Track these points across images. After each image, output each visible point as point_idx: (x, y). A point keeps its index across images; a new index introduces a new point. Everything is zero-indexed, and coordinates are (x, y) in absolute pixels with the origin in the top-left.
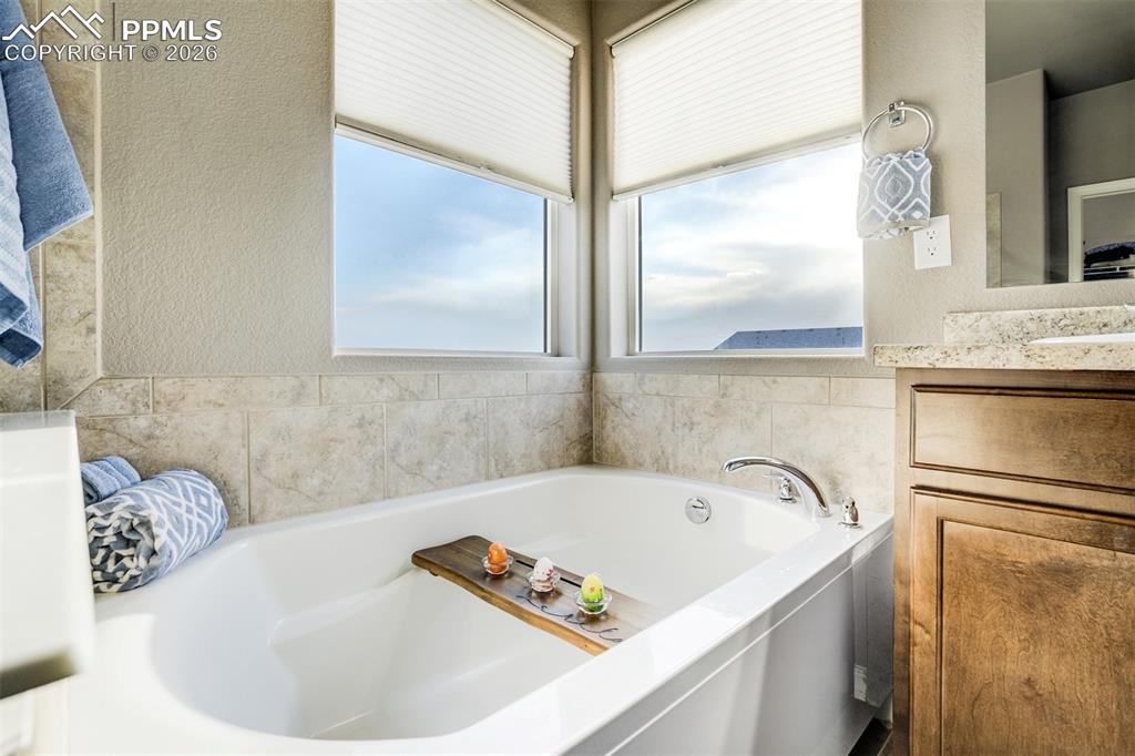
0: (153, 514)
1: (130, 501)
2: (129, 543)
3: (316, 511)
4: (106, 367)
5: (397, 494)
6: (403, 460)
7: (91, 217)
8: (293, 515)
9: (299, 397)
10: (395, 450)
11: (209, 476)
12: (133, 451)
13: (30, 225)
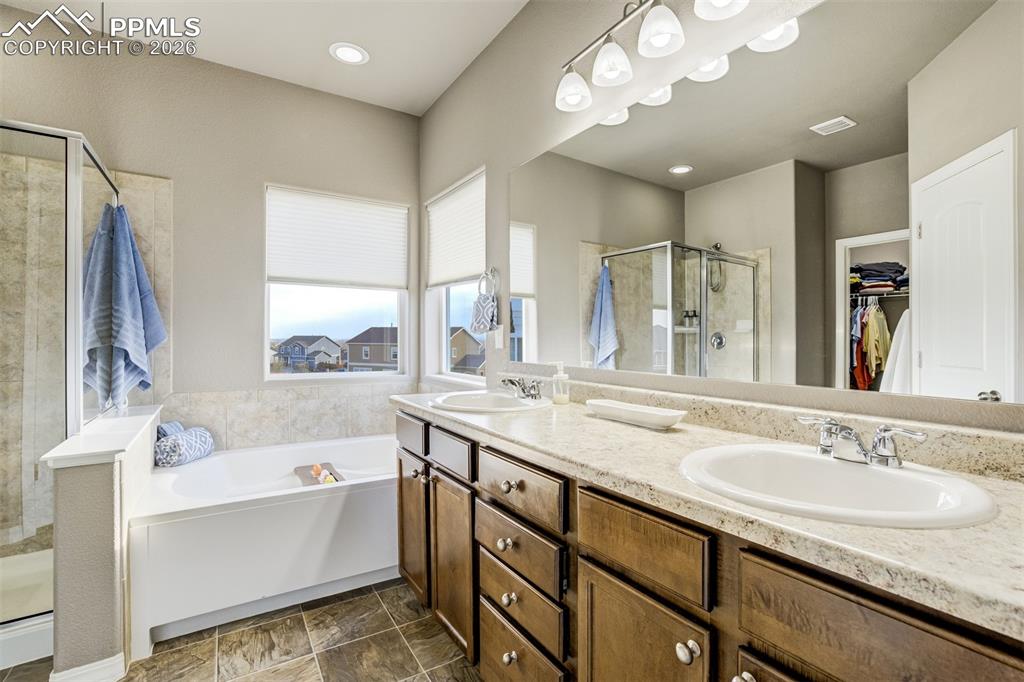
0: (180, 442)
1: (174, 438)
2: (174, 451)
3: (255, 446)
4: (174, 388)
5: (296, 442)
6: (298, 426)
7: (169, 340)
8: (244, 447)
9: (248, 398)
10: (294, 422)
11: (209, 431)
12: (182, 420)
13: (149, 347)
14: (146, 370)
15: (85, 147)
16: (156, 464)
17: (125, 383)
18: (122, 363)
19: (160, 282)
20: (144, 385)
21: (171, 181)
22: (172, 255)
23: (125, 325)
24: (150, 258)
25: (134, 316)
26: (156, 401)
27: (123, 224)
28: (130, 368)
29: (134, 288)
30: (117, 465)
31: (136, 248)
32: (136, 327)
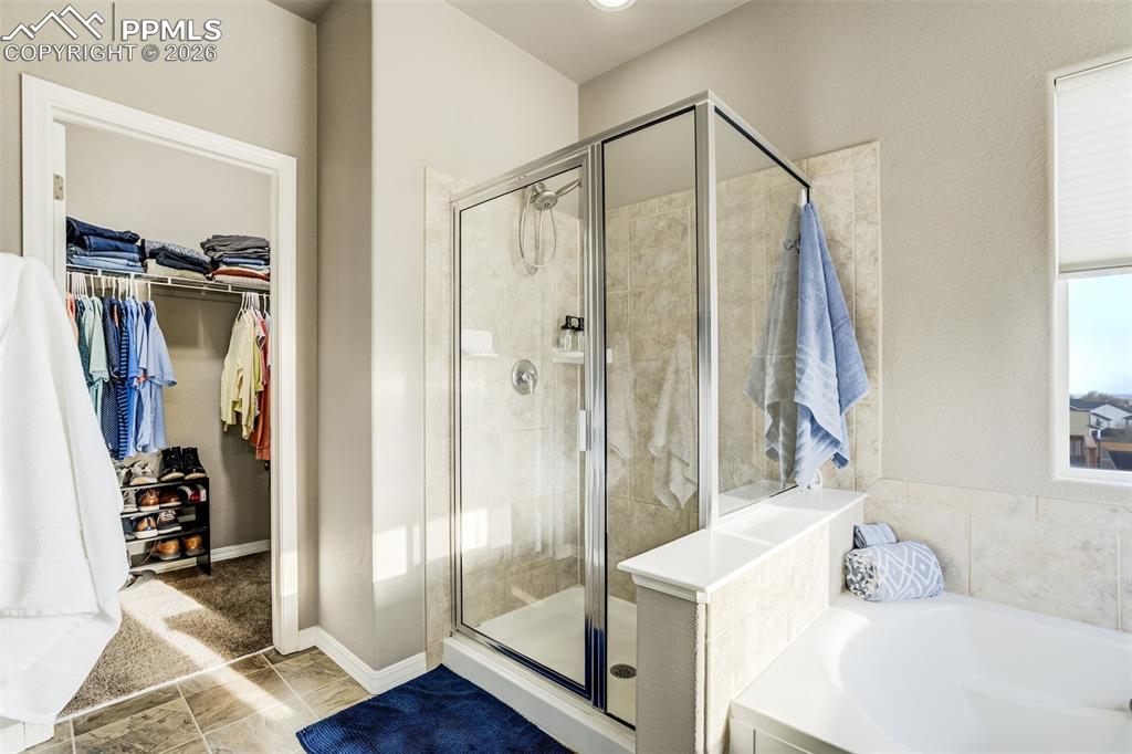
0: (878, 564)
1: (870, 554)
2: (870, 575)
4: (883, 472)
9: (1014, 511)
11: (936, 553)
13: (843, 404)
14: (839, 438)
15: (717, 110)
16: (846, 586)
17: (812, 454)
18: (806, 426)
19: (864, 304)
20: (840, 460)
21: (877, 145)
22: (880, 260)
23: (808, 371)
24: (851, 269)
25: (823, 358)
26: (857, 486)
27: (811, 226)
28: (820, 435)
29: (822, 316)
30: (701, 610)
31: (829, 257)
32: (826, 373)
